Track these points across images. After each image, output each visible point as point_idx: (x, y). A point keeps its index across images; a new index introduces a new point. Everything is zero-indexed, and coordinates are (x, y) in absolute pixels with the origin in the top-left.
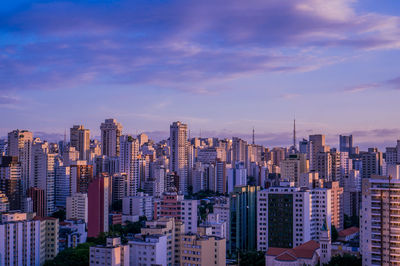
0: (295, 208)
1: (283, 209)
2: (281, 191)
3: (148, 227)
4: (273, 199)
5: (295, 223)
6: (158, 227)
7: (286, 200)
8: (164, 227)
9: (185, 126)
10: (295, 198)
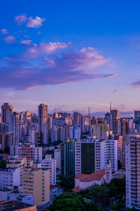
0: (96, 151)
1: (89, 152)
2: (88, 141)
3: (11, 163)
4: (84, 146)
5: (96, 159)
6: (16, 163)
7: (91, 146)
8: (20, 163)
9: (47, 106)
10: (96, 145)
